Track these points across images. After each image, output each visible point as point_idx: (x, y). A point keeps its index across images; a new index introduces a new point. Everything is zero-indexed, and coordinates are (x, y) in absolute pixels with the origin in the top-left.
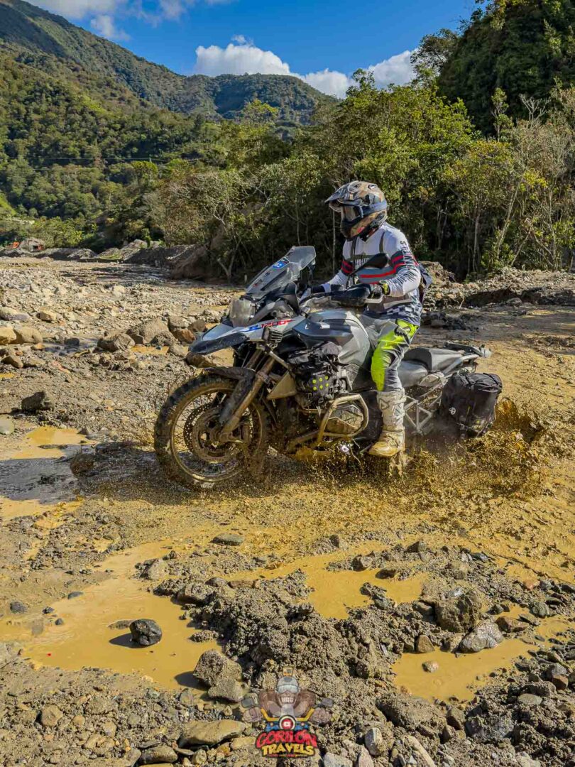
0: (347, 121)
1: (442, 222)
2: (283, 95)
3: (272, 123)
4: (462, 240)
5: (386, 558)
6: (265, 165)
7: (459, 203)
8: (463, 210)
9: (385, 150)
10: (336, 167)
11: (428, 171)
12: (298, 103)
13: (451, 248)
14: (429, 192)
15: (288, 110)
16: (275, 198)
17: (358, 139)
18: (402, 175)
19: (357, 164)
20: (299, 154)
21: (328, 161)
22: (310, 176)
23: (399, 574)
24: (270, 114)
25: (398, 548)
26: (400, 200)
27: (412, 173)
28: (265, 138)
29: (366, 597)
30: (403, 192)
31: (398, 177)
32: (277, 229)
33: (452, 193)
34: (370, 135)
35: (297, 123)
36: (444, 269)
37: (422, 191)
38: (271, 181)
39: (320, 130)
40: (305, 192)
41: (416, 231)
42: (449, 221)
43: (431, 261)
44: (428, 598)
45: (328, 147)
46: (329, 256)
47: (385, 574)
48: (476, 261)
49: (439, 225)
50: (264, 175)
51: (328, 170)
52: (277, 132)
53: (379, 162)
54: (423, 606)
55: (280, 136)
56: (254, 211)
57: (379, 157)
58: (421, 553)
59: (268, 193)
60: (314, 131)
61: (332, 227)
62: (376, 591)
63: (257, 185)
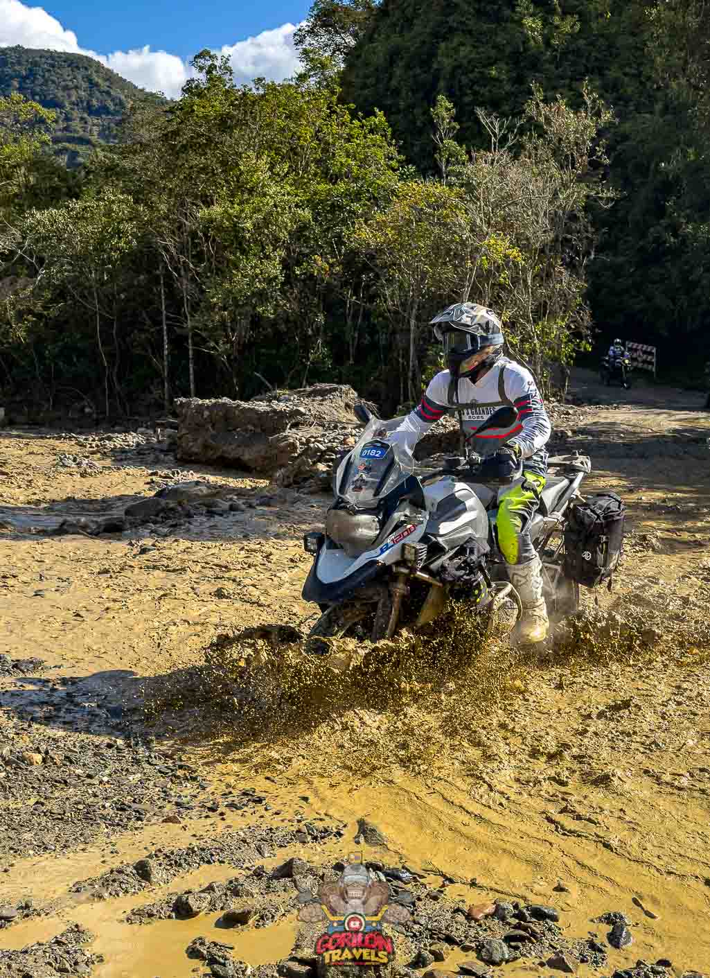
0: (182, 140)
1: (355, 317)
2: (66, 88)
3: (47, 137)
4: (389, 347)
5: (236, 893)
6: (34, 211)
7: (383, 286)
8: (390, 297)
9: (251, 191)
10: (166, 218)
11: (328, 229)
12: (94, 102)
13: (370, 361)
14: (332, 265)
15: (76, 114)
16: (54, 270)
17: (204, 170)
18: (284, 236)
19: (203, 213)
20: (99, 193)
21: (151, 207)
22: (119, 233)
23: (257, 917)
24: (42, 121)
25: (259, 873)
26: (282, 279)
27: (300, 232)
28: (34, 163)
29: (196, 963)
30: (286, 264)
31: (277, 239)
32: (59, 326)
33: (371, 270)
34: (224, 163)
35: (94, 138)
36: (360, 396)
37: (319, 264)
38: (45, 239)
39: (135, 153)
40: (110, 260)
41: (310, 332)
42: (367, 315)
43: (338, 383)
44: (307, 953)
45: (151, 183)
46: (158, 374)
47: (232, 921)
48: (415, 386)
49: (349, 322)
50: (31, 228)
51: (150, 222)
52: (58, 153)
53: (242, 211)
54: (296, 967)
55: (63, 160)
56: (16, 293)
57: (241, 203)
58: (297, 877)
59: (41, 261)
60: (124, 154)
61: (161, 323)
62: (214, 950)
63: (20, 246)
